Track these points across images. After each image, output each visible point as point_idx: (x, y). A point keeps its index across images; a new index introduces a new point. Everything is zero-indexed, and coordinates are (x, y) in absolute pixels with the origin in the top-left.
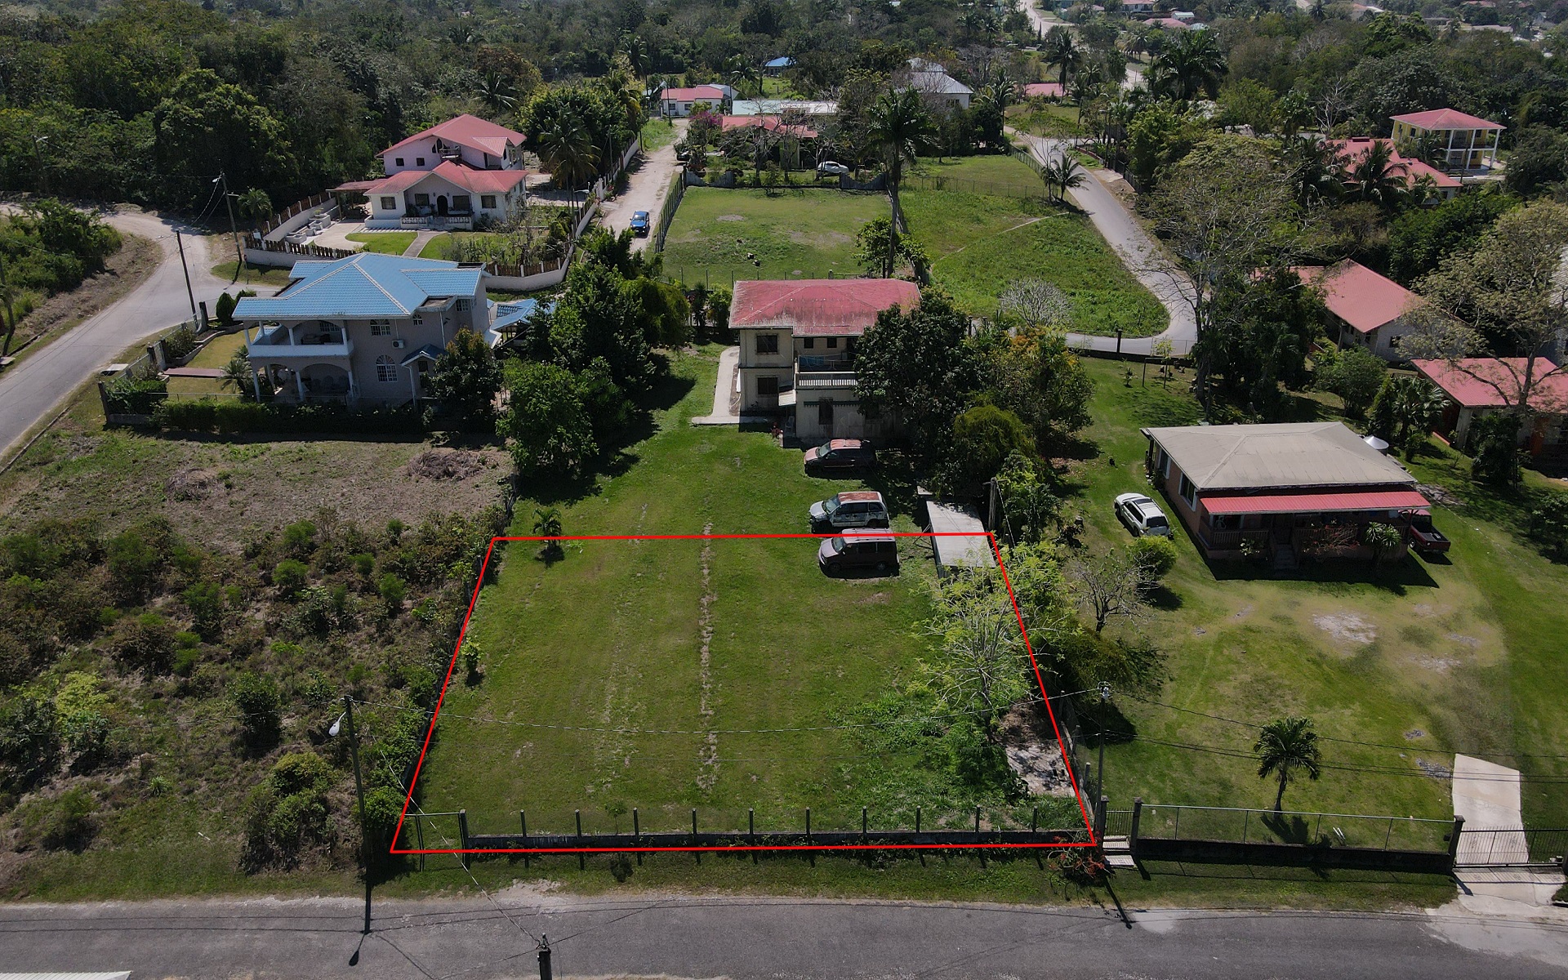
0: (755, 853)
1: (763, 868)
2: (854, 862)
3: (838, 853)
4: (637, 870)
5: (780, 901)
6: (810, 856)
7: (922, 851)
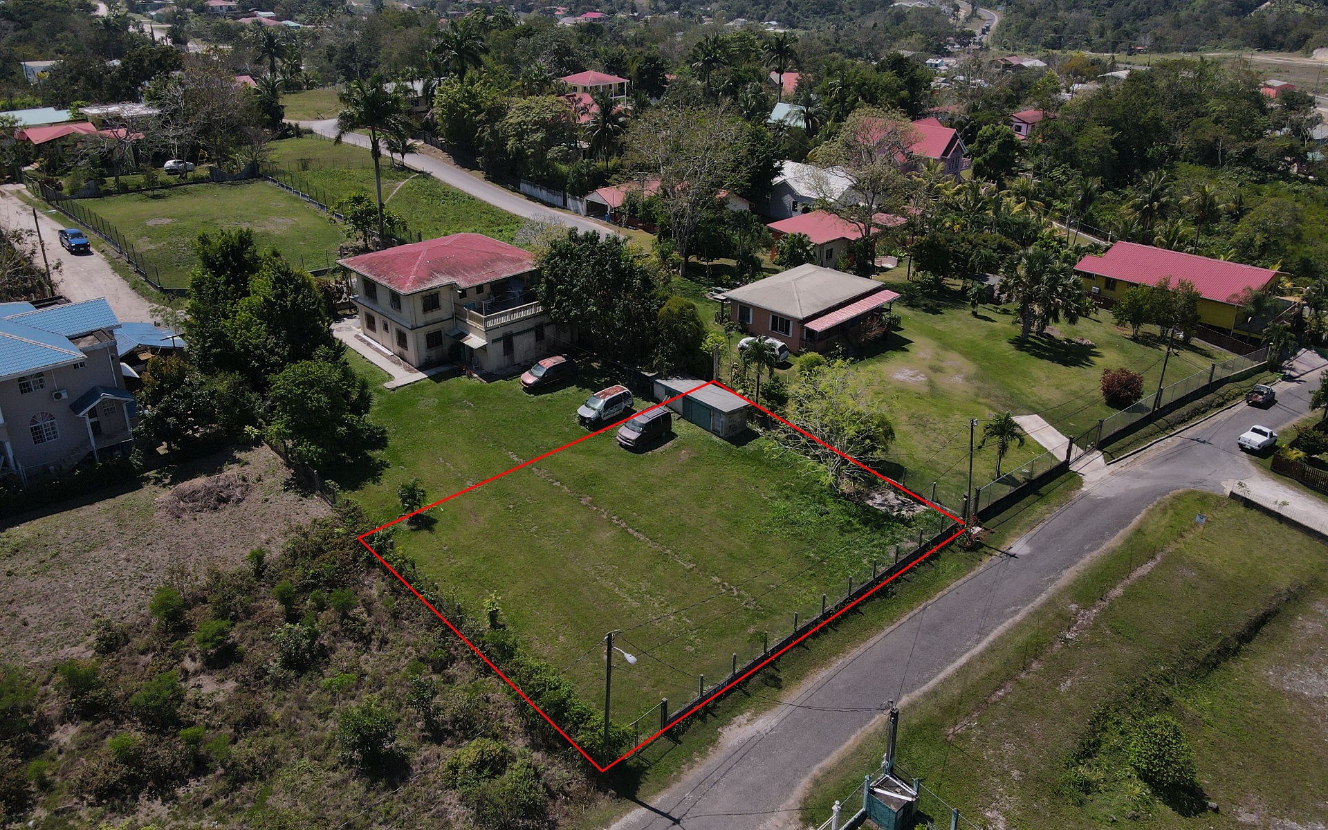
0: (829, 624)
1: (842, 630)
2: (877, 600)
3: (867, 599)
4: (781, 676)
5: (873, 642)
6: (855, 610)
7: (901, 575)
